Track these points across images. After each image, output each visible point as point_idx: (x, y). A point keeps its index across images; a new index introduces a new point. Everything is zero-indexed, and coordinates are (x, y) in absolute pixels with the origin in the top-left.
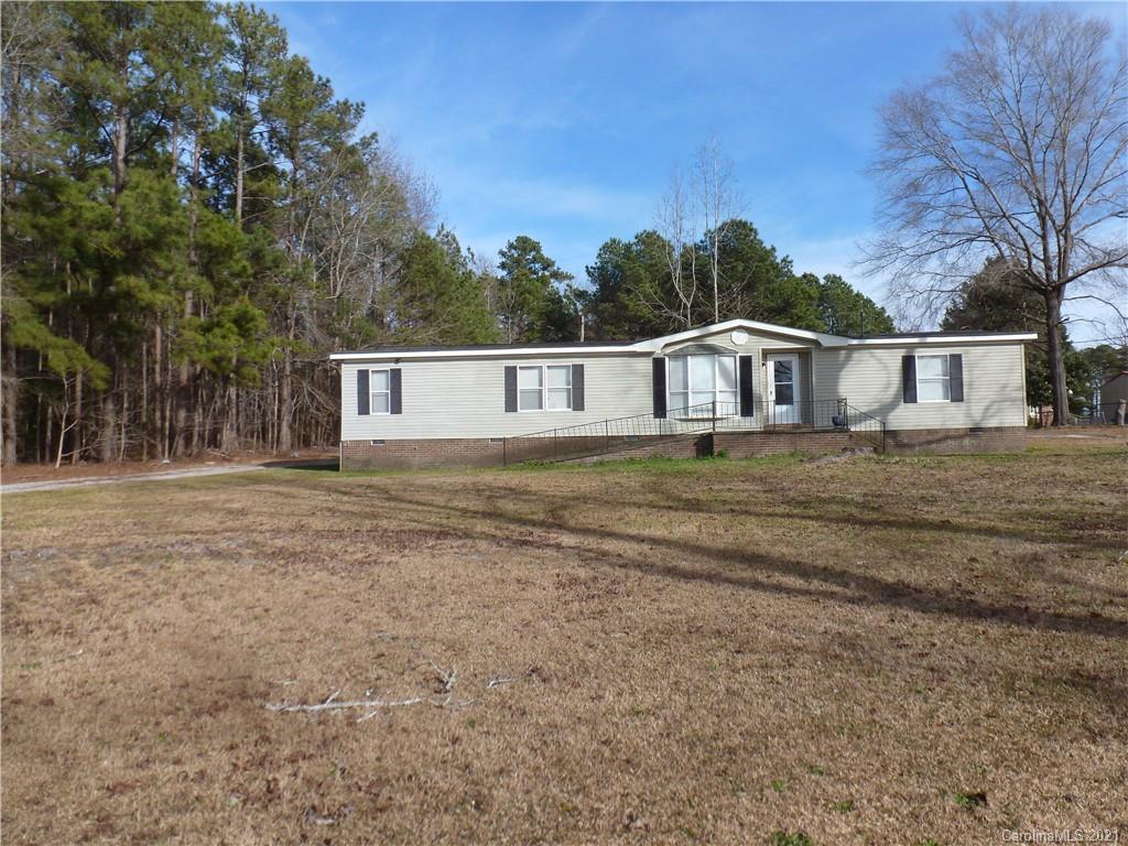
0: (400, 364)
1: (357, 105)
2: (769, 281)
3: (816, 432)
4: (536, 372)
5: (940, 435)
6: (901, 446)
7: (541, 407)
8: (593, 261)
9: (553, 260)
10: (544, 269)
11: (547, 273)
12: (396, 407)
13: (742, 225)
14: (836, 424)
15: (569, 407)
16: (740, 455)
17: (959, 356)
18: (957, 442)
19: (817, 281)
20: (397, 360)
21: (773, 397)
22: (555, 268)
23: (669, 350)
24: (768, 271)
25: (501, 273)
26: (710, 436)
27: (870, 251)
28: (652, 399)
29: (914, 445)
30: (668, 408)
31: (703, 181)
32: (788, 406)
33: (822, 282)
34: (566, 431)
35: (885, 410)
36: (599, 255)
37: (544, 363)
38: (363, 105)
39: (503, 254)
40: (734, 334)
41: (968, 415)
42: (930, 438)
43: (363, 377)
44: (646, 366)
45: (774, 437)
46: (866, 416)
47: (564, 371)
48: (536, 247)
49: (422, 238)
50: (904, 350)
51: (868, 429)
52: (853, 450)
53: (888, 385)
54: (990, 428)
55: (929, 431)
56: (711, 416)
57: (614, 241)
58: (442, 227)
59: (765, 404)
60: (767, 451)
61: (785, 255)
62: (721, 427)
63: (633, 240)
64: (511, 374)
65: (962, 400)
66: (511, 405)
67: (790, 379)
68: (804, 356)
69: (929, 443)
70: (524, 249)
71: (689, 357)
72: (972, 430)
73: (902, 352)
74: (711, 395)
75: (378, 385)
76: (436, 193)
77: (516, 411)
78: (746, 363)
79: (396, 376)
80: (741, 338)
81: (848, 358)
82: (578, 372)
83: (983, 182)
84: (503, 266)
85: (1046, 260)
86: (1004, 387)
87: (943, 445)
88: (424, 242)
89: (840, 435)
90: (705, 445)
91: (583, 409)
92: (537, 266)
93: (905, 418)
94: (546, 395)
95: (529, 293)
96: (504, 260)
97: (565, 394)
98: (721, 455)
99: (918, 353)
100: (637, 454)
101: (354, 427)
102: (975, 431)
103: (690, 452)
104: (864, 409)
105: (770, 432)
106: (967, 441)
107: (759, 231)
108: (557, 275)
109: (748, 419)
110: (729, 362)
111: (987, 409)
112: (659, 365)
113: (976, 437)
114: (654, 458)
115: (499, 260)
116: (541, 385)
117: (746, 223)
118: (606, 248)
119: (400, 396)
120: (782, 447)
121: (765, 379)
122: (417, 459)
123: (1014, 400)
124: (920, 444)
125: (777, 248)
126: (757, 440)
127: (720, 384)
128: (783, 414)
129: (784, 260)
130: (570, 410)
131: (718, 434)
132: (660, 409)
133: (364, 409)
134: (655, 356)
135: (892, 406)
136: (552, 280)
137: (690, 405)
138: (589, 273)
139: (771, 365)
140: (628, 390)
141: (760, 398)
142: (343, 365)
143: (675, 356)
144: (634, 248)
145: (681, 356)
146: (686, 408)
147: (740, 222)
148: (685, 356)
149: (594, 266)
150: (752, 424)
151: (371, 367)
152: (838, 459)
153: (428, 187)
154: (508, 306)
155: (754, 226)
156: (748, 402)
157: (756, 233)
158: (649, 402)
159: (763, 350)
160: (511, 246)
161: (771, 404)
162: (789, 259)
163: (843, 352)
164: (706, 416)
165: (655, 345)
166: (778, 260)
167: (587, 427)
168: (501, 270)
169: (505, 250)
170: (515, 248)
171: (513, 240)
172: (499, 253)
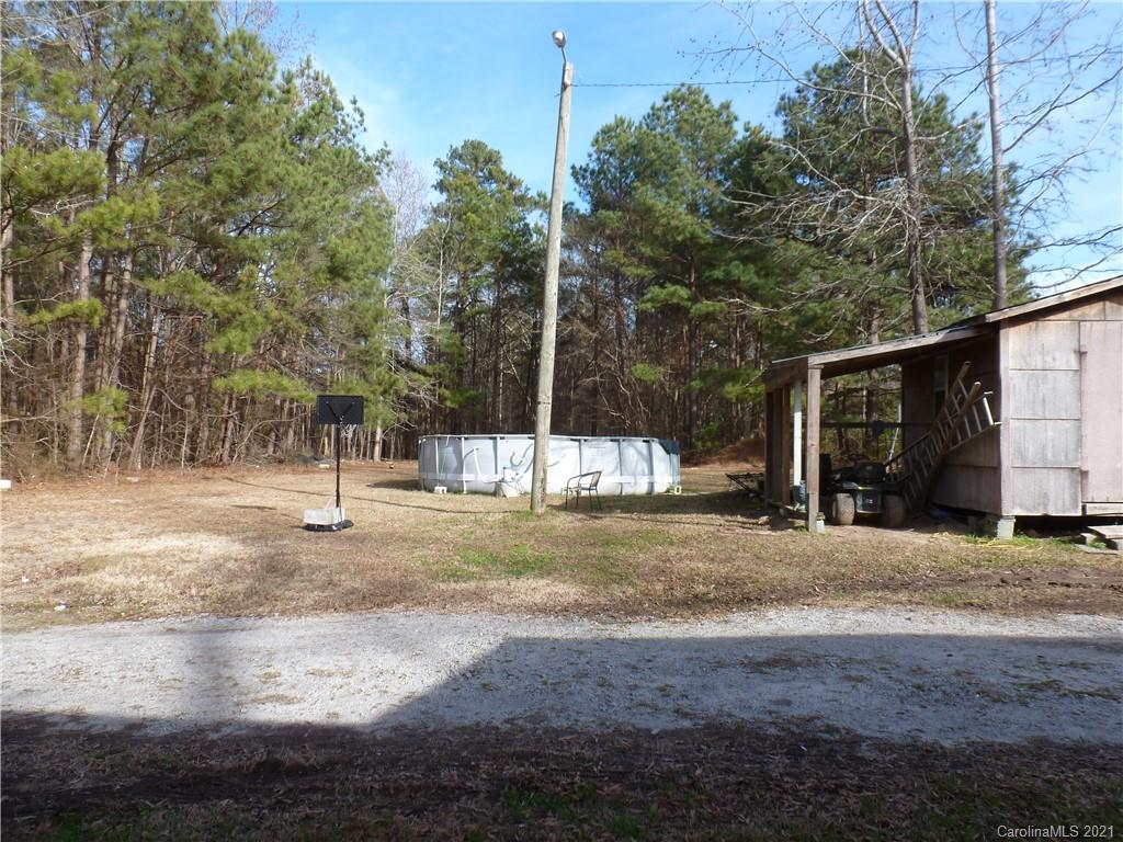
10: (507, 190)
22: (522, 190)
25: (437, 198)
39: (442, 166)
48: (492, 159)
70: (475, 161)
84: (441, 186)
92: (493, 186)
96: (442, 175)
108: (523, 201)
115: (436, 175)
136: (516, 209)
160: (455, 155)
168: (437, 193)
169: (444, 159)
170: (460, 157)
171: (459, 144)
172: (436, 163)
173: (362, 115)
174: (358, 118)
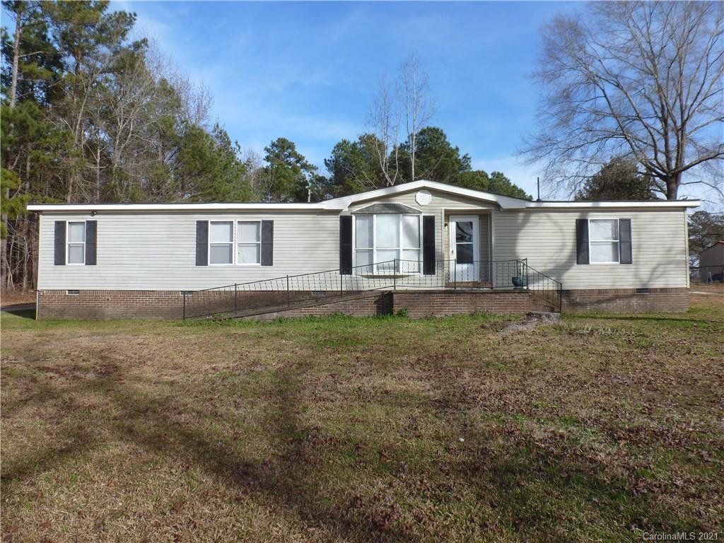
0: (96, 216)
1: (130, 14)
2: (454, 172)
3: (497, 293)
4: (228, 227)
5: (610, 295)
6: (574, 304)
7: (231, 262)
8: (329, 156)
9: (303, 155)
10: (297, 162)
11: (298, 165)
12: (91, 259)
13: (436, 130)
14: (515, 284)
15: (258, 262)
16: (420, 314)
17: (629, 221)
18: (626, 301)
19: (487, 176)
20: (93, 212)
21: (454, 256)
22: (305, 161)
23: (356, 209)
24: (453, 164)
25: (266, 164)
26: (390, 294)
27: (532, 142)
28: (338, 255)
29: (586, 304)
30: (354, 265)
31: (405, 90)
32: (469, 265)
33: (490, 177)
34: (252, 285)
35: (560, 269)
36: (334, 151)
37: (235, 218)
38: (135, 15)
39: (267, 150)
40: (419, 194)
41: (637, 276)
42: (600, 297)
43: (60, 228)
44: (334, 223)
45: (454, 297)
46: (543, 275)
47: (254, 227)
48: (291, 146)
49: (193, 129)
50: (578, 214)
51: (546, 288)
52: (539, 316)
53: (562, 247)
54: (656, 290)
55: (600, 292)
56: (392, 274)
57: (345, 142)
58: (217, 126)
59: (446, 262)
60: (447, 312)
61: (465, 153)
62: (402, 285)
63: (358, 140)
64: (202, 228)
65: (630, 262)
66: (202, 259)
67: (470, 240)
68: (484, 217)
69: (599, 302)
70: (283, 147)
71: (375, 216)
72: (639, 290)
73: (576, 216)
74: (395, 253)
75: (75, 236)
76: (211, 99)
77: (206, 264)
78: (429, 223)
79: (92, 228)
80: (424, 199)
81: (526, 221)
82: (268, 228)
83: (622, 89)
84: (268, 159)
85: (667, 153)
86: (670, 250)
87: (612, 305)
88: (194, 132)
89: (520, 296)
90: (386, 303)
91: (271, 264)
92: (292, 159)
93: (579, 279)
94: (236, 250)
95: (284, 178)
96: (268, 154)
97: (255, 249)
98: (400, 314)
99: (591, 216)
100: (317, 311)
101: (50, 277)
102: (642, 292)
103: (371, 310)
104: (540, 269)
105: (453, 291)
106: (634, 301)
107: (447, 136)
108: (305, 166)
109: (429, 277)
110: (412, 220)
111: (654, 270)
112: (346, 223)
113: (643, 297)
114: (334, 315)
115: (265, 154)
116: (231, 240)
117: (438, 130)
118: (339, 146)
119: (95, 248)
120: (463, 308)
121: (447, 238)
122: (110, 309)
123: (678, 263)
124: (592, 303)
125: (460, 149)
126: (438, 299)
127: (404, 242)
128: (464, 273)
129: (464, 157)
130: (259, 264)
131: (398, 292)
132: (346, 265)
133: (60, 259)
134: (342, 214)
135: (565, 267)
136: (302, 170)
137: (375, 261)
138: (326, 164)
139: (453, 225)
140: (316, 246)
141: (442, 256)
142: (41, 216)
143: (360, 214)
144: (358, 146)
145: (367, 214)
146: (371, 265)
147: (434, 128)
148: (372, 214)
149: (330, 159)
150: (433, 283)
151: (68, 219)
152: (524, 328)
153: (205, 95)
154: (269, 187)
155: (444, 132)
156: (430, 261)
157: (445, 137)
158: (335, 258)
159: (446, 211)
160: (273, 145)
161: (452, 263)
162: (468, 157)
163: (521, 214)
164: (387, 273)
165: (342, 204)
166: (461, 157)
167: (274, 282)
168: (266, 162)
169: (269, 147)
170: (276, 146)
171: (275, 140)
172: (265, 149)
173: (239, 147)
174: (238, 148)
